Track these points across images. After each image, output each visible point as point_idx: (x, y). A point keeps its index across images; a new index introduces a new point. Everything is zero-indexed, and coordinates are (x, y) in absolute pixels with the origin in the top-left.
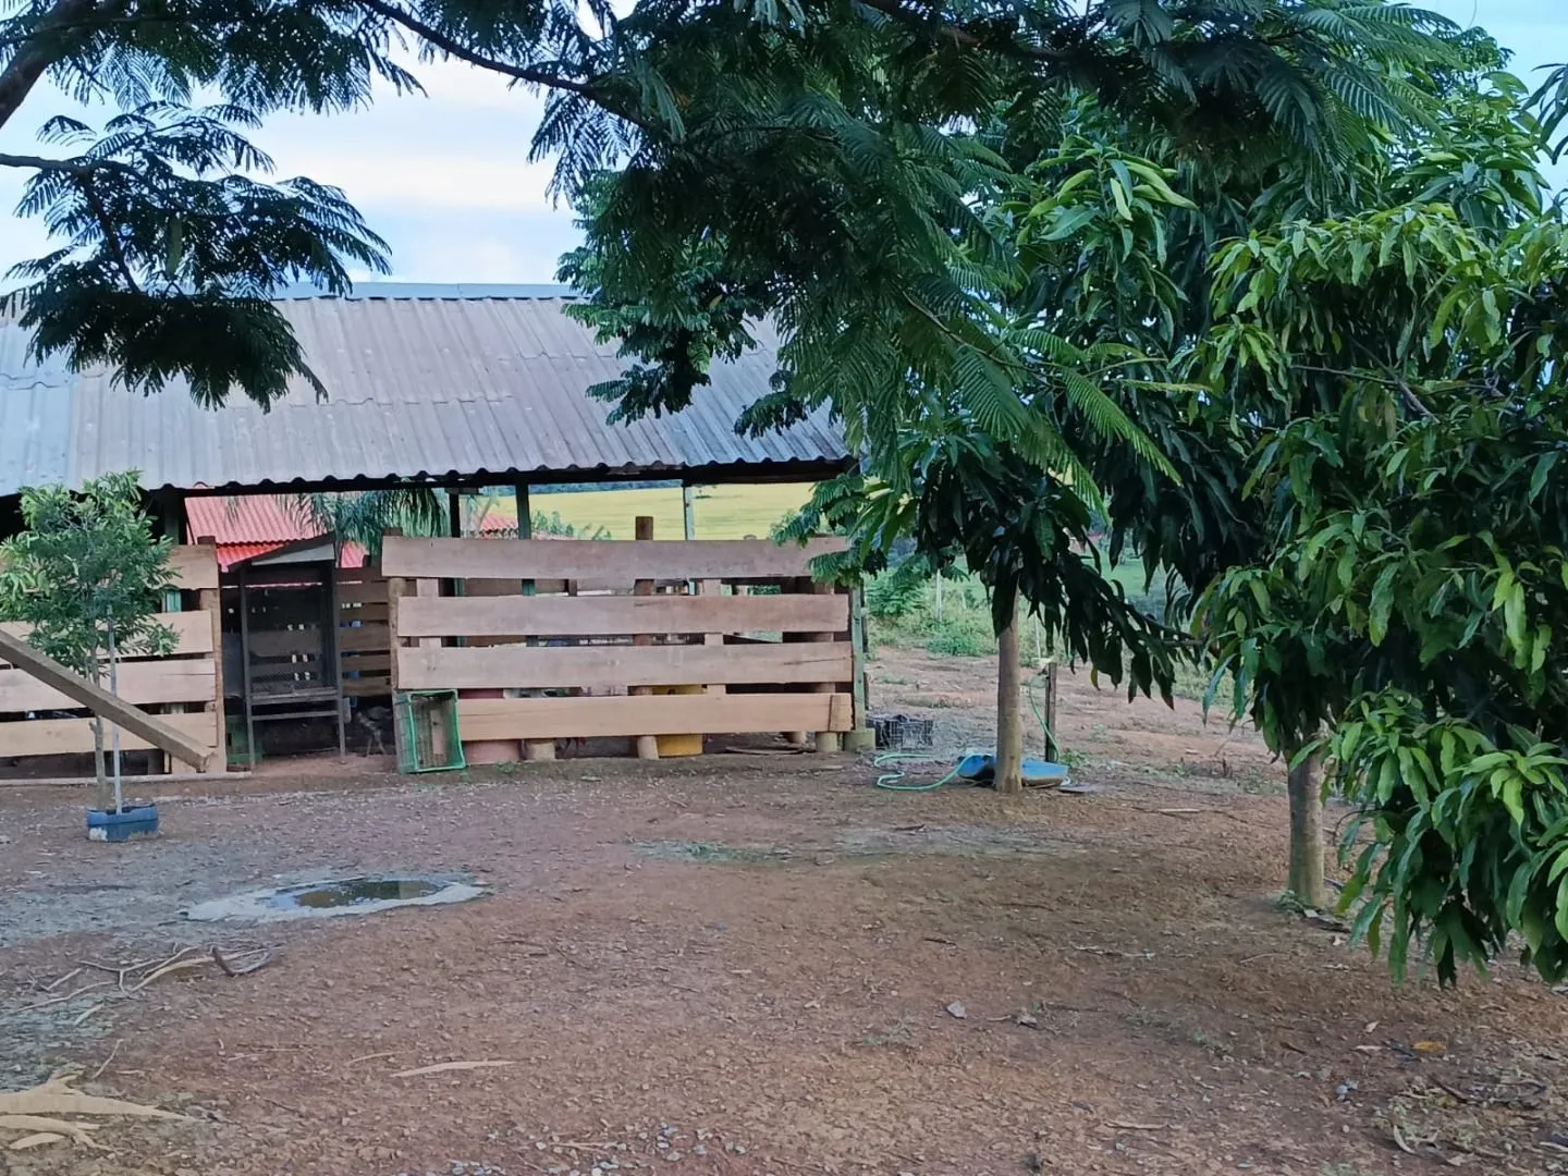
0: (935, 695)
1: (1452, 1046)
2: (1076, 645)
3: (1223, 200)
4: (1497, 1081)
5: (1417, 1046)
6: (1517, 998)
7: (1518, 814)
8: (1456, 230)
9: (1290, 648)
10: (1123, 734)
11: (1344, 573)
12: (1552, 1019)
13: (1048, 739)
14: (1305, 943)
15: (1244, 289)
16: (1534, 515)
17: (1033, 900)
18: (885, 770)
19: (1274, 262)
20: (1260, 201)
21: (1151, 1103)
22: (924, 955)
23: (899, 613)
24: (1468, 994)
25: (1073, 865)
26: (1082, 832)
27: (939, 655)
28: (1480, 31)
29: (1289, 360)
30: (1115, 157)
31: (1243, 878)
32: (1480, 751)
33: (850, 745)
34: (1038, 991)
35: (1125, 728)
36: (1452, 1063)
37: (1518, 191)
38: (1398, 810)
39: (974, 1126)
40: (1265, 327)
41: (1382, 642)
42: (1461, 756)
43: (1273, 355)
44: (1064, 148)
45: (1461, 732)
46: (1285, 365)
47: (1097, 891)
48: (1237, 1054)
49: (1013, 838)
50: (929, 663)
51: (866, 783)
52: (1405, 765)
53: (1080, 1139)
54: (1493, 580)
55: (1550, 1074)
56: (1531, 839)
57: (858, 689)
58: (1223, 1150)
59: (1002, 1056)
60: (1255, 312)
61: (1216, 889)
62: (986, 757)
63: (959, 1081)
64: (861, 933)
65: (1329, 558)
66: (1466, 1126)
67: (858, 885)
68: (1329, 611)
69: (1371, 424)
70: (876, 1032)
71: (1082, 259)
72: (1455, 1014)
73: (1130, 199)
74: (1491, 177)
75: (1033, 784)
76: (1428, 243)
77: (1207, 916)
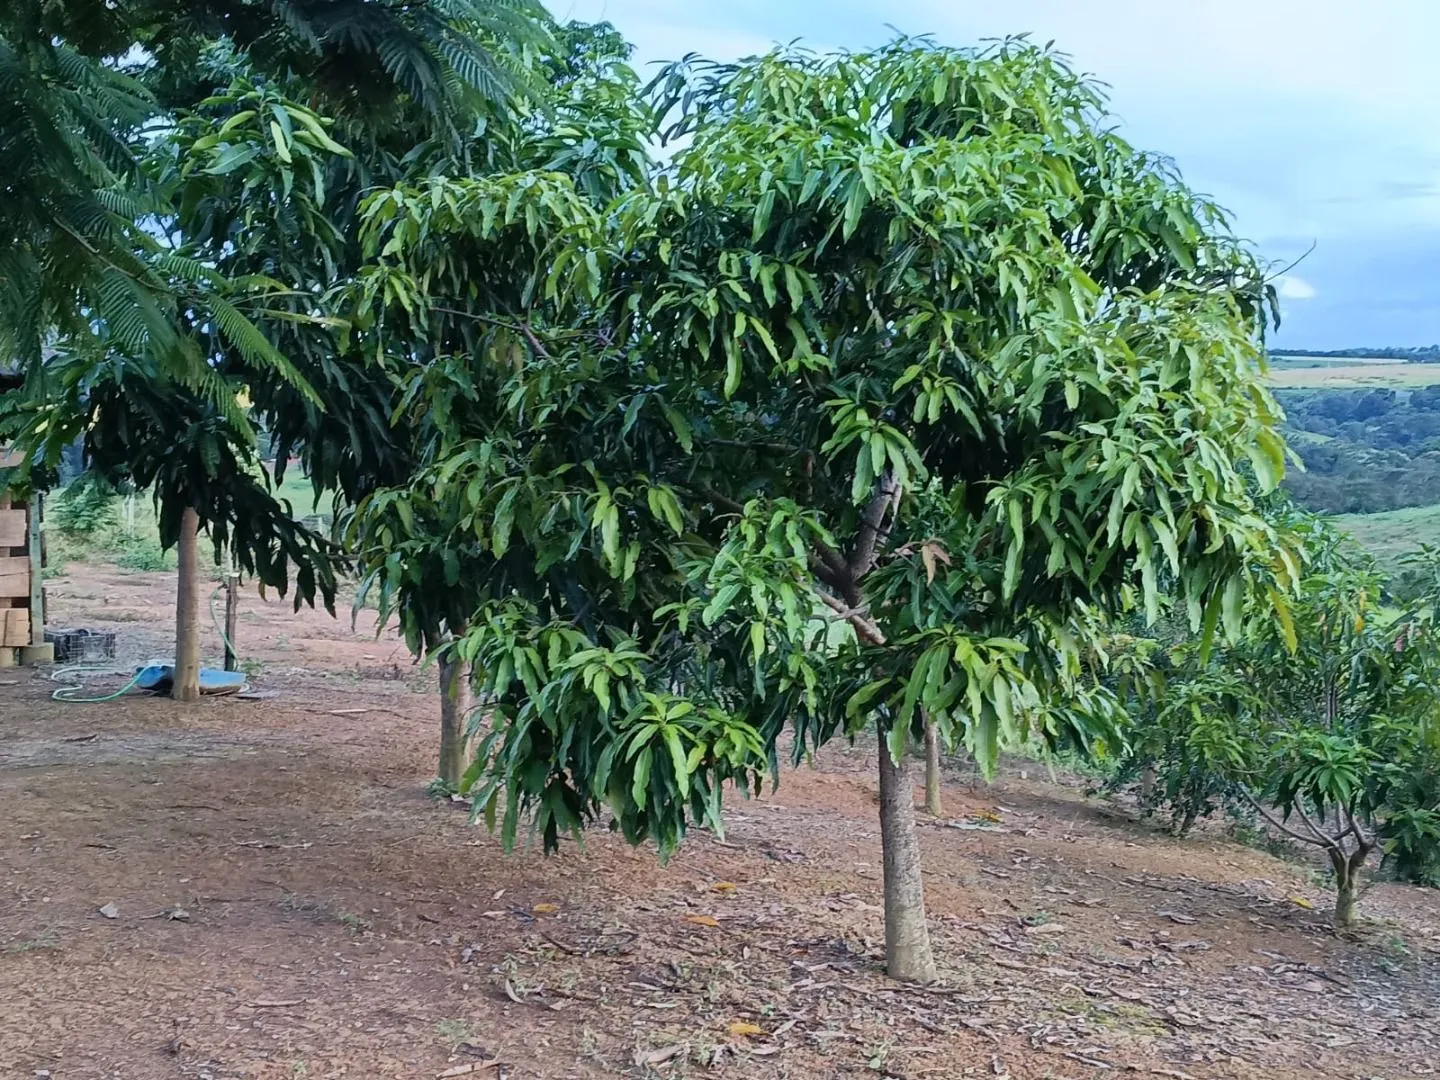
0: (123, 609)
1: (566, 905)
2: (244, 560)
3: (378, 153)
4: (599, 933)
5: (536, 908)
6: (623, 859)
7: (605, 701)
8: (571, 197)
9: (429, 562)
10: (306, 643)
11: (473, 495)
12: (650, 876)
13: (227, 648)
14: (450, 824)
15: (388, 235)
16: (627, 448)
17: (199, 802)
18: (63, 683)
19: (415, 212)
20: (409, 156)
21: (292, 980)
22: (82, 861)
23: (90, 528)
24: (583, 860)
25: (242, 766)
26: (253, 735)
27: (129, 571)
28: (608, 25)
29: (430, 303)
30: (275, 101)
31: (400, 770)
32: (580, 648)
33: (27, 660)
34: (193, 886)
35: (308, 637)
36: (565, 920)
37: (631, 168)
38: (513, 702)
39: (117, 1019)
40: (408, 271)
41: (504, 555)
42: (564, 654)
43: (416, 298)
44: (233, 88)
45: (566, 632)
46: (426, 305)
47: (264, 790)
48: (377, 929)
49: (186, 743)
50: (120, 577)
51: (40, 696)
52: (519, 662)
53: (220, 1021)
54: (593, 502)
55: (644, 923)
56: (615, 723)
57: (36, 604)
58: (355, 1018)
59: (151, 952)
60: (400, 256)
61: (374, 782)
62: (164, 668)
63: (105, 978)
64: (19, 843)
65: (461, 480)
66: (569, 976)
67: (21, 798)
68: (459, 529)
69: (502, 365)
70: (23, 938)
71: (245, 195)
72: (570, 878)
73: (290, 142)
74: (608, 154)
75: (210, 693)
76: (547, 208)
77: (364, 805)
